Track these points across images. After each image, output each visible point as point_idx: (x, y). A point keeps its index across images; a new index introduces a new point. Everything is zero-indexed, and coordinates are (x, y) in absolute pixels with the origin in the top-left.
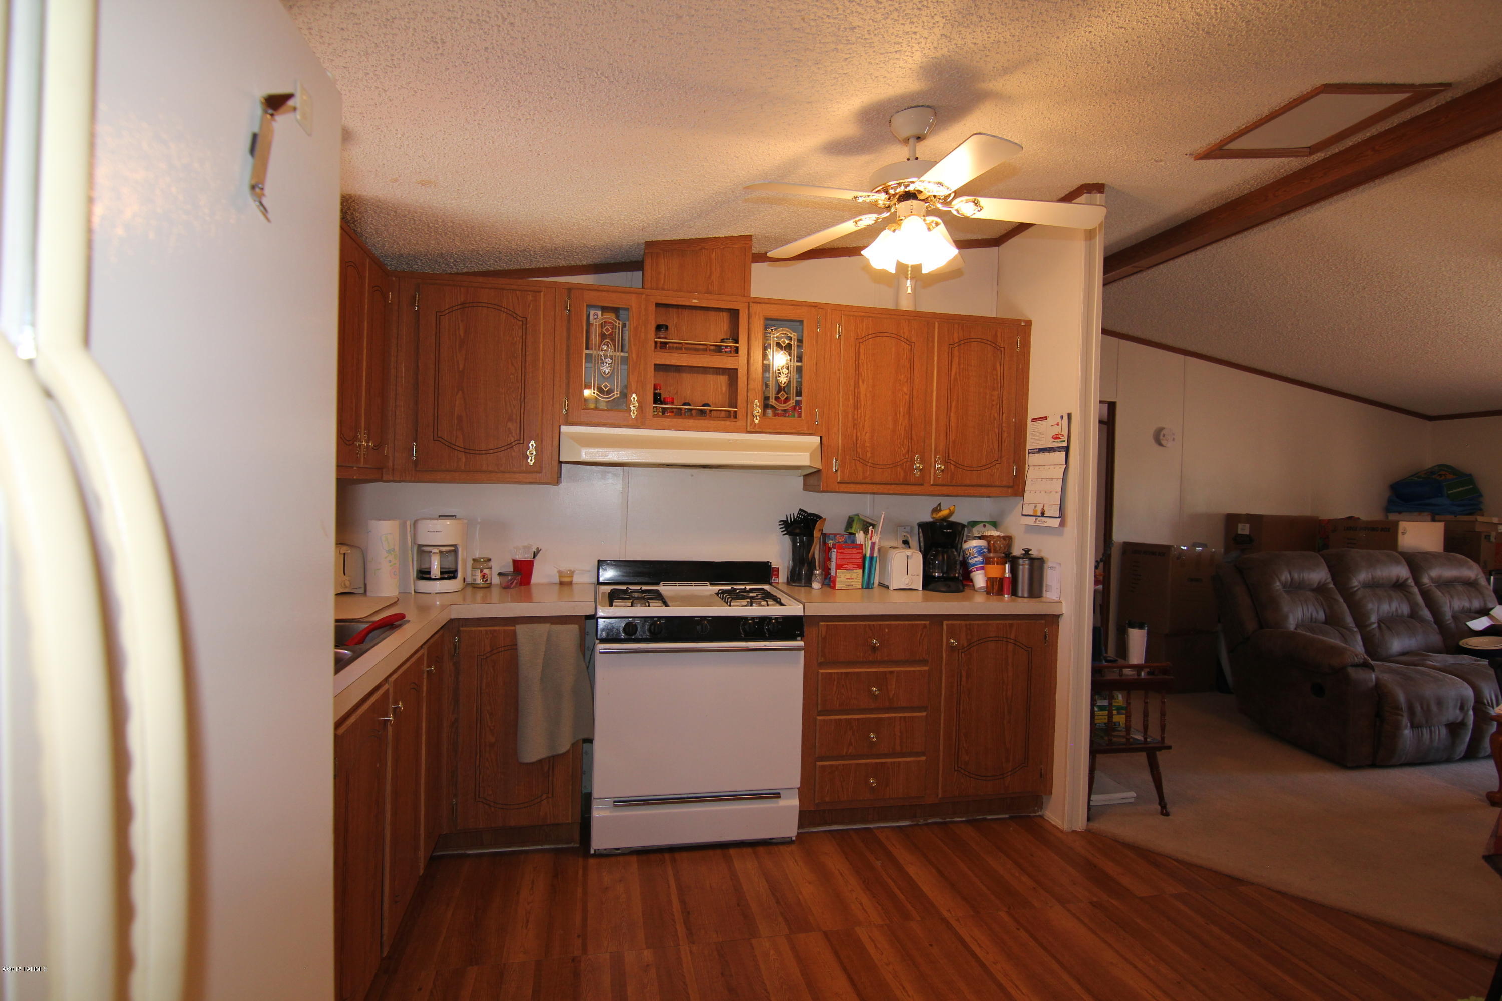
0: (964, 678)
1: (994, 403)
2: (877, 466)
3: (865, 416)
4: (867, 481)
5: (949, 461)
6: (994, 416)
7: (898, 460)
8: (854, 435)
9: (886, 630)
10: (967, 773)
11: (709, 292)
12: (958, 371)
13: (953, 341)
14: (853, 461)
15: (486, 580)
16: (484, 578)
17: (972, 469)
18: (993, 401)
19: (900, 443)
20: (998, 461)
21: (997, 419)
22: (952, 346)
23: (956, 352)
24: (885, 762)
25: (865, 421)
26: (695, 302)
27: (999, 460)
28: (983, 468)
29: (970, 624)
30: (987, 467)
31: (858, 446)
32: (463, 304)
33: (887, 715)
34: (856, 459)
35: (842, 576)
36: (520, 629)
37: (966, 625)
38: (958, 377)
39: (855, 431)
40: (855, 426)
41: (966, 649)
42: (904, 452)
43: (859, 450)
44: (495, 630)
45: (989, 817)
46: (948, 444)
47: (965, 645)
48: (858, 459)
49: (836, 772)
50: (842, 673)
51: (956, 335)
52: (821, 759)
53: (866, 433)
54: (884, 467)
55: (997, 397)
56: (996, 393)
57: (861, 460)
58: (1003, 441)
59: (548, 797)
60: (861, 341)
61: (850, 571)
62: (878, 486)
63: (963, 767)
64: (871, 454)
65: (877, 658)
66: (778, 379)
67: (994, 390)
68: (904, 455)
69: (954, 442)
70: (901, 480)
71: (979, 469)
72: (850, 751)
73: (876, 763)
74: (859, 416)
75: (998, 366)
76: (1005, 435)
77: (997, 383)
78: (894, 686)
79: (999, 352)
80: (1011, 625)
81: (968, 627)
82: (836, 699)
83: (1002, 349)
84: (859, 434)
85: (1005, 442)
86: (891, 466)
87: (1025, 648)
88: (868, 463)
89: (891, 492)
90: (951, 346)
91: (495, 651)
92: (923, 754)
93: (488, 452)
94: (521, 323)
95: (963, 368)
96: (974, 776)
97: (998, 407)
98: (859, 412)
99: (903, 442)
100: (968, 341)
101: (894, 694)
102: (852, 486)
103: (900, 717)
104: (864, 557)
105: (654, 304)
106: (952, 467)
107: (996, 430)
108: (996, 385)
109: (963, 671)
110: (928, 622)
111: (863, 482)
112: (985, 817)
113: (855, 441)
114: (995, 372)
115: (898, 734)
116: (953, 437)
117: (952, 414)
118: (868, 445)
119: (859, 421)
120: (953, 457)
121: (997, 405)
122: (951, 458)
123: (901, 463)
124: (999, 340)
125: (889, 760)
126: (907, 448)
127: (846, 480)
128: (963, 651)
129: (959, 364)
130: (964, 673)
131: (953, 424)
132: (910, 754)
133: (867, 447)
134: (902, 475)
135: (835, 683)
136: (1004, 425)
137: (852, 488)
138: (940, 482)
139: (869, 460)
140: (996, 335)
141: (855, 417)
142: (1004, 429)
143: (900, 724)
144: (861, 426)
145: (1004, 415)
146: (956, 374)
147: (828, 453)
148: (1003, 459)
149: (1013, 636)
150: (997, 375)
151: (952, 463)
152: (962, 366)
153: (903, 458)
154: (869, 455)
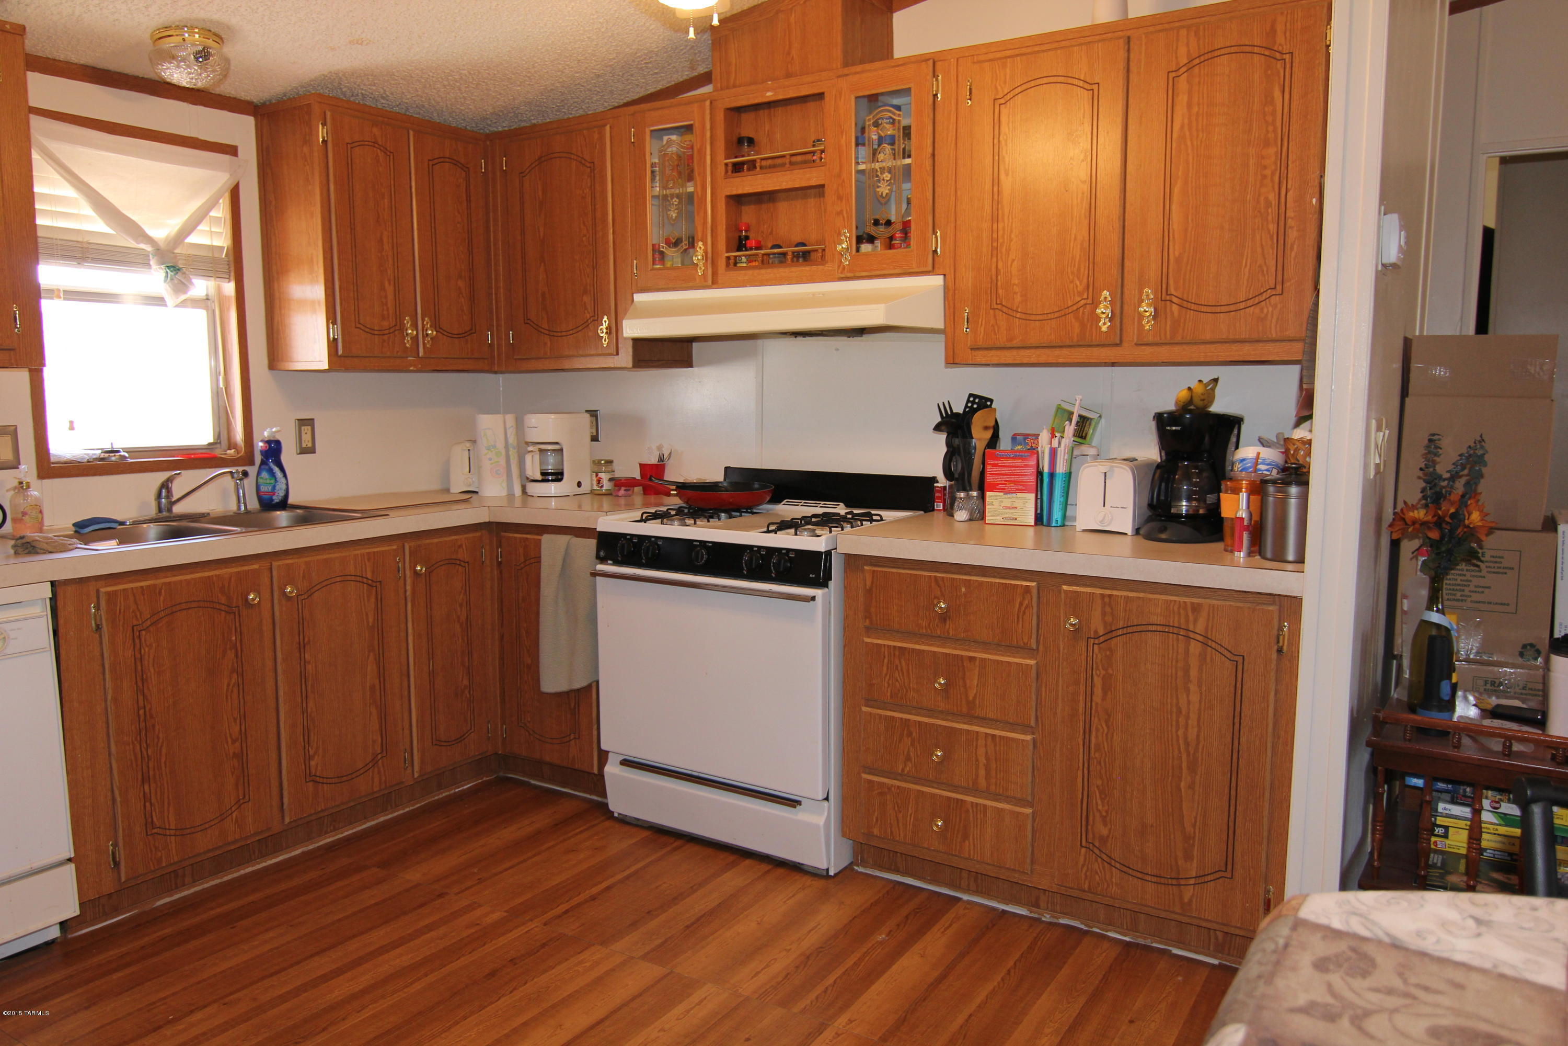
0: (1098, 692)
1: (1268, 172)
2: (1033, 317)
3: (1011, 231)
4: (1015, 343)
5: (1168, 298)
6: (1266, 199)
7: (1070, 303)
8: (994, 266)
9: (963, 590)
10: (1105, 857)
11: (789, 75)
12: (1186, 121)
13: (1178, 63)
14: (992, 312)
15: (602, 487)
16: (599, 483)
17: (1218, 309)
18: (1265, 167)
19: (1072, 273)
20: (1275, 288)
21: (1274, 203)
22: (1174, 74)
23: (1182, 83)
24: (962, 800)
25: (1011, 240)
26: (770, 95)
27: (1279, 287)
28: (1242, 305)
29: (1110, 596)
30: (1250, 303)
31: (999, 283)
32: (540, 158)
33: (966, 727)
34: (996, 306)
35: (996, 503)
36: (546, 539)
37: (1103, 596)
38: (1187, 133)
39: (994, 259)
40: (995, 251)
41: (1102, 639)
42: (1080, 288)
43: (1000, 291)
44: (527, 538)
45: (1176, 951)
46: (1165, 265)
47: (1101, 632)
48: (999, 306)
49: (888, 797)
50: (895, 647)
51: (1183, 51)
52: (871, 771)
53: (1013, 260)
54: (1045, 317)
55: (1273, 159)
56: (1272, 151)
57: (1005, 309)
58: (1288, 246)
59: (575, 738)
60: (1002, 101)
61: (1008, 496)
62: (1038, 352)
63: (1097, 844)
64: (1021, 296)
65: (948, 633)
66: (878, 190)
67: (1267, 144)
68: (1080, 294)
69: (1178, 260)
70: (1075, 340)
71: (1232, 308)
72: (908, 769)
73: (949, 798)
74: (1000, 233)
75: (1277, 94)
76: (1292, 234)
77: (1275, 131)
78: (975, 682)
79: (1279, 65)
80: (1196, 608)
81: (1107, 600)
82: (886, 685)
83: (1287, 57)
84: (1000, 265)
85: (1292, 248)
86: (1057, 315)
87: (1228, 655)
88: (1018, 312)
89: (1061, 360)
90: (1172, 75)
91: (528, 562)
92: (1030, 804)
93: (569, 333)
94: (589, 169)
95: (1197, 113)
96: (1118, 865)
97: (1276, 178)
98: (1001, 225)
99: (1079, 270)
100: (1210, 55)
101: (976, 694)
102: (993, 353)
103: (986, 734)
104: (1040, 474)
105: (723, 110)
106: (1175, 307)
107: (1272, 227)
108: (1271, 135)
109: (1095, 678)
110: (1034, 584)
111: (1009, 345)
112: (1170, 948)
113: (994, 278)
114: (1268, 109)
115: (983, 760)
116: (1175, 251)
117: (1174, 207)
118: (1016, 282)
119: (1000, 241)
120: (1176, 289)
121: (1273, 174)
122: (1172, 291)
123: (1075, 308)
124: (1280, 39)
125: (969, 799)
126: (1085, 280)
127: (980, 343)
128: (1096, 641)
129: (1189, 106)
130: (1098, 681)
131: (1176, 225)
132: (1008, 799)
133: (1014, 284)
134: (1077, 330)
135: (886, 661)
136: (1290, 214)
137: (994, 356)
138: (1150, 339)
139: (1018, 307)
140: (1273, 30)
141: (995, 236)
142: (1290, 222)
143: (986, 745)
144: (1004, 250)
145: (1290, 194)
146: (1182, 127)
147: (954, 300)
148: (1287, 285)
149: (1200, 627)
150: (1274, 113)
151: (1175, 300)
152: (1195, 109)
153: (1078, 299)
154: (1018, 298)
